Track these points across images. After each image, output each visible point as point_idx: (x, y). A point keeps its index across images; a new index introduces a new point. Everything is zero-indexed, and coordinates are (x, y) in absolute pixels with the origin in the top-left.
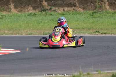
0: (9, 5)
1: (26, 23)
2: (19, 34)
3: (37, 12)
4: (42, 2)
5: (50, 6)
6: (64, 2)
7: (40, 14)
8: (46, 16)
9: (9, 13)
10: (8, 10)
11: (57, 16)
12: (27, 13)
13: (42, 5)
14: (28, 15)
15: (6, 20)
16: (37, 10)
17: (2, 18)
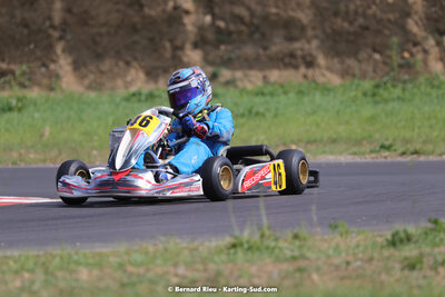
0: (54, 61)
4: (182, 48)
5: (212, 64)
6: (265, 48)
9: (52, 94)
10: (45, 81)
11: (237, 99)
12: (122, 92)
14: (126, 100)
15: (37, 115)
17: (20, 110)
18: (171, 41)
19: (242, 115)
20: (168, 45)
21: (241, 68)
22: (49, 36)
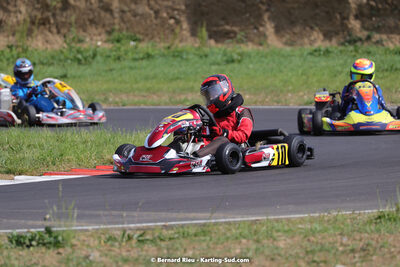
0: (262, 25)
1: (302, 74)
2: (278, 103)
3: (333, 45)
4: (348, 19)
5: (367, 29)
7: (341, 52)
8: (355, 56)
9: (261, 48)
10: (256, 39)
11: (383, 58)
12: (308, 48)
13: (347, 27)
14: (311, 54)
15: (251, 66)
16: (334, 41)
17: (239, 61)
18: (340, 14)
19: (387, 70)
20: (338, 17)
21: (386, 32)
22: (259, 9)
